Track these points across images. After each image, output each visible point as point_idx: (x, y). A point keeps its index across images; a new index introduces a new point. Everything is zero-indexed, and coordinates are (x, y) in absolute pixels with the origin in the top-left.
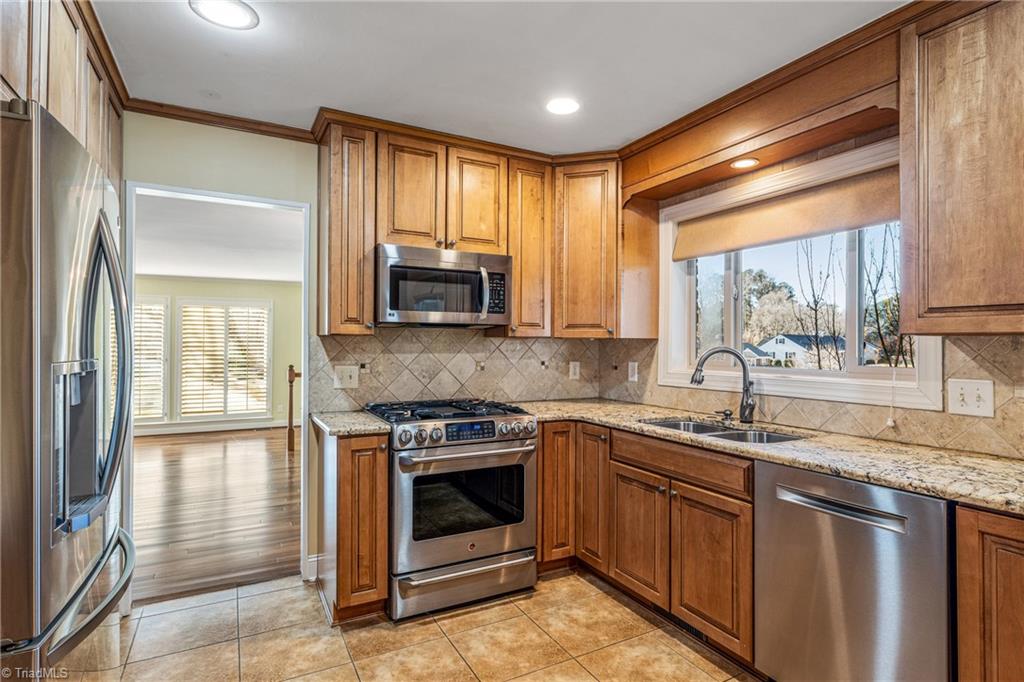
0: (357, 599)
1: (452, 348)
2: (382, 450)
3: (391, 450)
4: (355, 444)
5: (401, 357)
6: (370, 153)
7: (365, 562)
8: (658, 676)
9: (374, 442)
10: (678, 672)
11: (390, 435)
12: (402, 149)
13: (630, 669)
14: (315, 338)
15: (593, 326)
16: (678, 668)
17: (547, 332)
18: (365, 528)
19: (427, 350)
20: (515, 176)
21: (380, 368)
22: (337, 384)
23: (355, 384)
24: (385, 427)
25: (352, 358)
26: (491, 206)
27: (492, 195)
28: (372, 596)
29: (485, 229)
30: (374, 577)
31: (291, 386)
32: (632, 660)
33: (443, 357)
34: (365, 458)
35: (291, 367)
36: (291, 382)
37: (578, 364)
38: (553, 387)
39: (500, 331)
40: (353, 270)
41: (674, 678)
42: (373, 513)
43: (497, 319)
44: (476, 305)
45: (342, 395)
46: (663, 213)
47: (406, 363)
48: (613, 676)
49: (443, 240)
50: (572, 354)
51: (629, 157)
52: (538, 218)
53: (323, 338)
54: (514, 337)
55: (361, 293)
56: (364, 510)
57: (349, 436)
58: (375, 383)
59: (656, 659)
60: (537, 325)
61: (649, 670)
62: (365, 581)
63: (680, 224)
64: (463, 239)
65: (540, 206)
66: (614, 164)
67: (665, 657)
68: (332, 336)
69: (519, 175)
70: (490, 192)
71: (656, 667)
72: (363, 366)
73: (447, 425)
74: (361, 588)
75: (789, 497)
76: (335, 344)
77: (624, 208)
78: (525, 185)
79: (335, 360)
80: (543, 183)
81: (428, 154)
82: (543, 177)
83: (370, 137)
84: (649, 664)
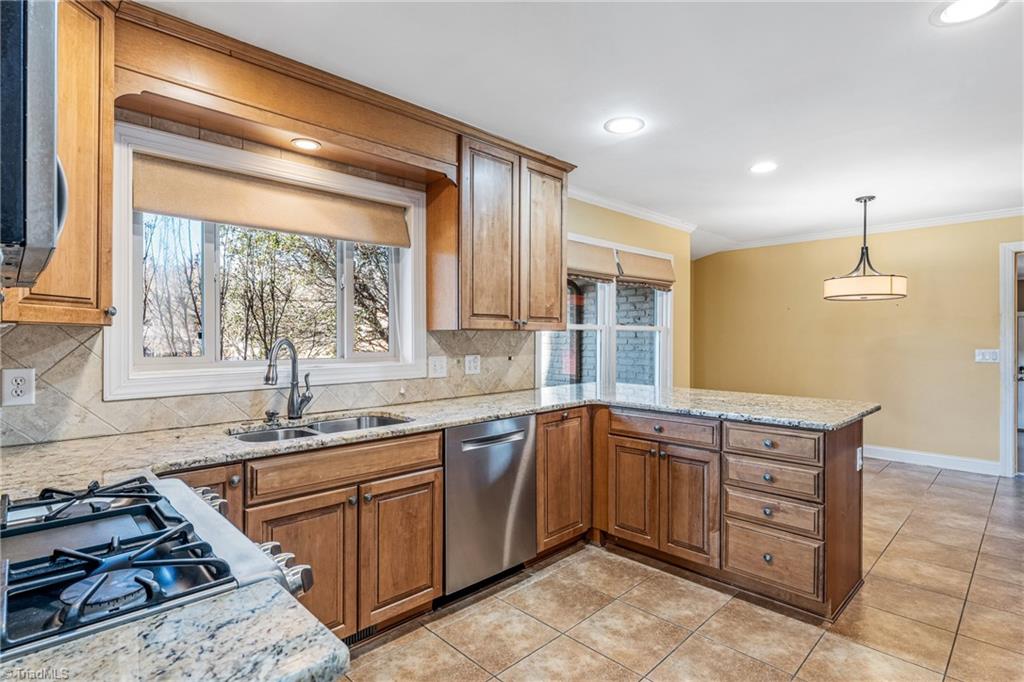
8: (509, 637)
10: (526, 630)
13: (485, 634)
16: (526, 627)
32: (486, 626)
41: (523, 635)
48: (469, 643)
59: (509, 622)
61: (501, 633)
67: (515, 618)
71: (508, 628)
75: (468, 448)
84: (501, 628)
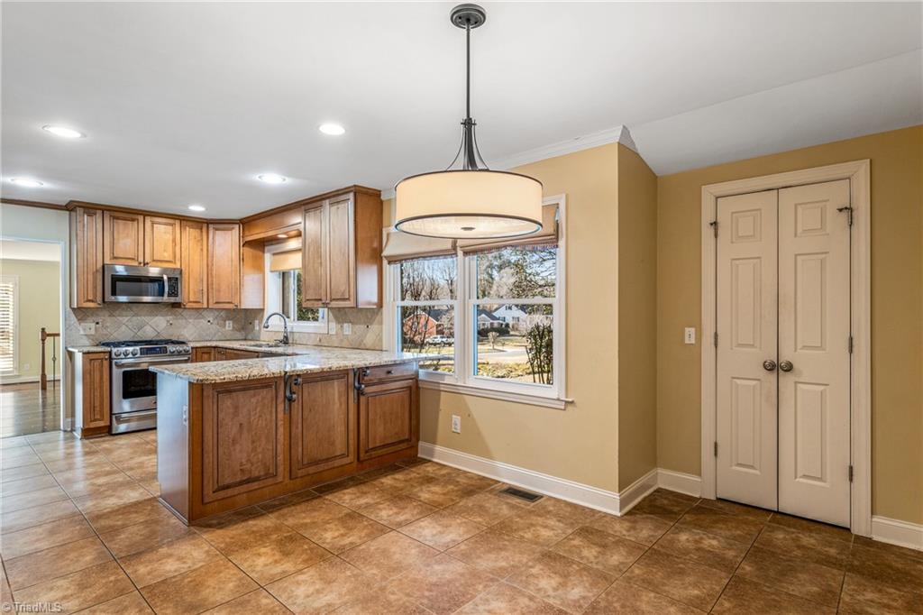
0: (93, 425)
1: (152, 314)
2: (106, 359)
3: (111, 359)
4: (92, 356)
5: (120, 318)
6: (100, 220)
7: (98, 409)
9: (102, 356)
11: (110, 353)
12: (118, 218)
14: (68, 309)
15: (228, 303)
17: (205, 306)
18: (97, 394)
19: (136, 315)
20: (185, 229)
21: (108, 324)
22: (82, 332)
23: (93, 332)
24: (109, 349)
25: (91, 319)
26: (170, 244)
27: (171, 238)
28: (101, 424)
29: (167, 255)
30: (102, 415)
31: (43, 344)
33: (146, 319)
34: (97, 363)
35: (43, 329)
36: (43, 340)
37: (231, 322)
38: (215, 334)
39: (177, 305)
40: (90, 277)
42: (101, 387)
43: (172, 300)
44: (161, 293)
45: (85, 337)
46: (266, 248)
47: (124, 322)
49: (142, 261)
50: (227, 317)
51: (246, 223)
52: (199, 250)
53: (73, 309)
54: (185, 308)
55: (95, 287)
56: (97, 385)
57: (89, 353)
58: (105, 332)
60: (199, 302)
62: (98, 417)
63: (274, 254)
64: (154, 261)
65: (199, 244)
66: (237, 226)
68: (79, 308)
69: (187, 228)
70: (170, 237)
72: (97, 323)
73: (141, 349)
74: (95, 420)
76: (81, 313)
77: (243, 246)
78: (191, 233)
79: (80, 320)
80: (202, 232)
81: (133, 220)
82: (201, 229)
83: (99, 212)
